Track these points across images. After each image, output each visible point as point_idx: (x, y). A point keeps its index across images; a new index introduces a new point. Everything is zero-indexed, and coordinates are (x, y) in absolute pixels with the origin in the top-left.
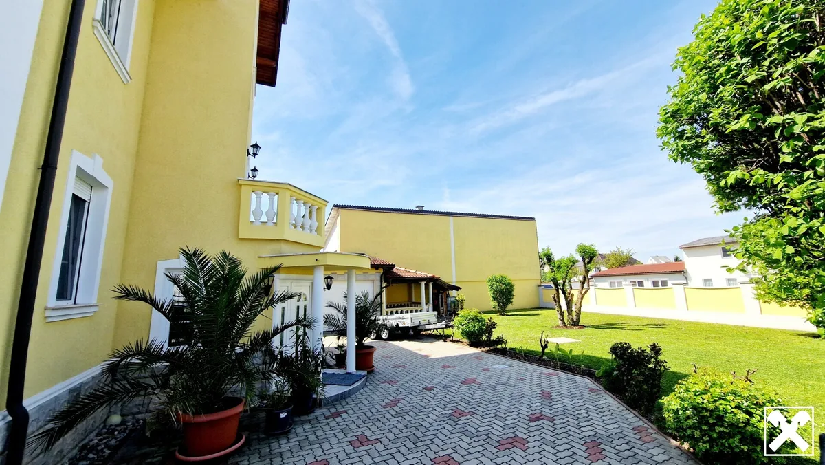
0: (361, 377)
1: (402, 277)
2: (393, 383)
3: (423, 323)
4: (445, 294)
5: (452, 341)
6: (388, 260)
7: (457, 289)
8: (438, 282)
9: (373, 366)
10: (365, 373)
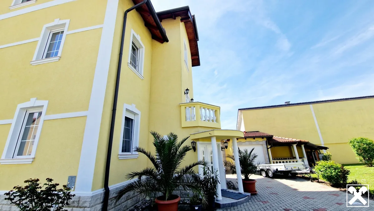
0: (246, 196)
1: (279, 142)
2: (265, 202)
3: (294, 169)
4: (316, 152)
5: (318, 182)
6: (269, 133)
7: (326, 148)
8: (307, 144)
9: (256, 191)
10: (249, 194)
